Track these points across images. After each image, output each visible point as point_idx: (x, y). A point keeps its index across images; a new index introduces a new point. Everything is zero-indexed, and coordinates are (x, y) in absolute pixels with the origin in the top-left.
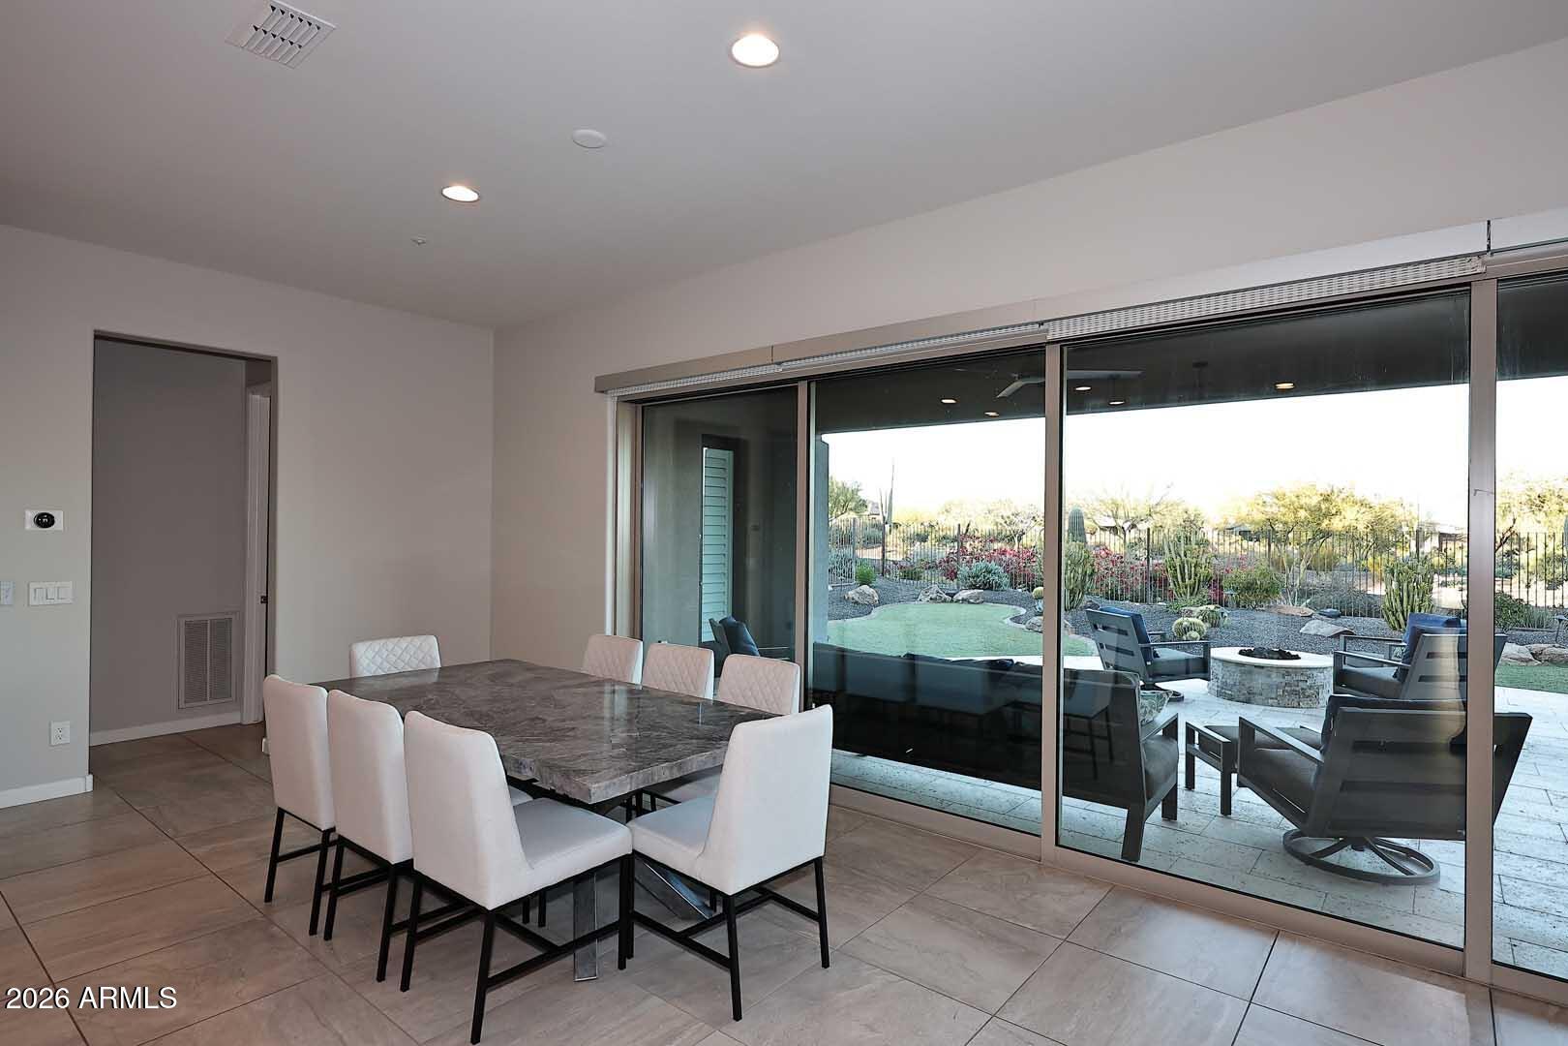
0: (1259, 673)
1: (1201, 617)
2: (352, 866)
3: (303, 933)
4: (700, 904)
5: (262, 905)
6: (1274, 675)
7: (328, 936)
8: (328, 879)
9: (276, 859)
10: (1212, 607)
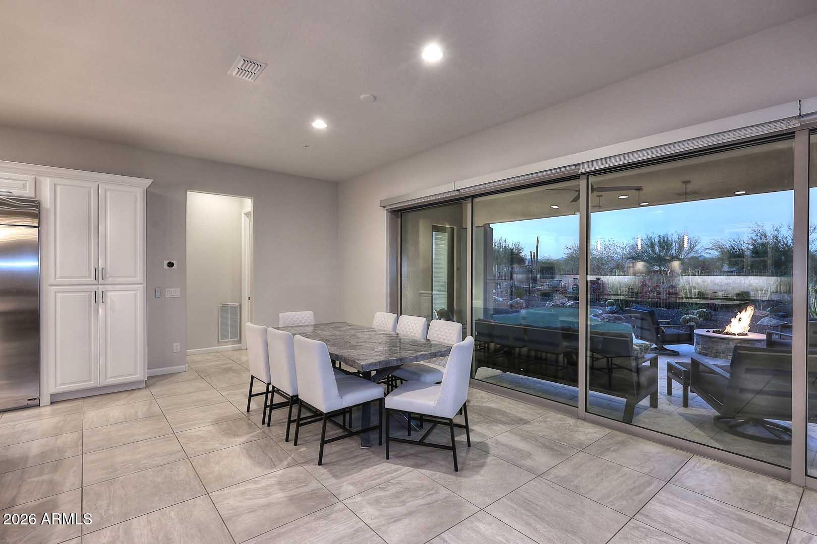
0: (722, 342)
1: (698, 315)
2: (278, 399)
3: (260, 425)
4: (416, 425)
5: (246, 413)
6: (731, 343)
7: (269, 425)
8: (269, 403)
9: (251, 396)
10: (705, 310)
